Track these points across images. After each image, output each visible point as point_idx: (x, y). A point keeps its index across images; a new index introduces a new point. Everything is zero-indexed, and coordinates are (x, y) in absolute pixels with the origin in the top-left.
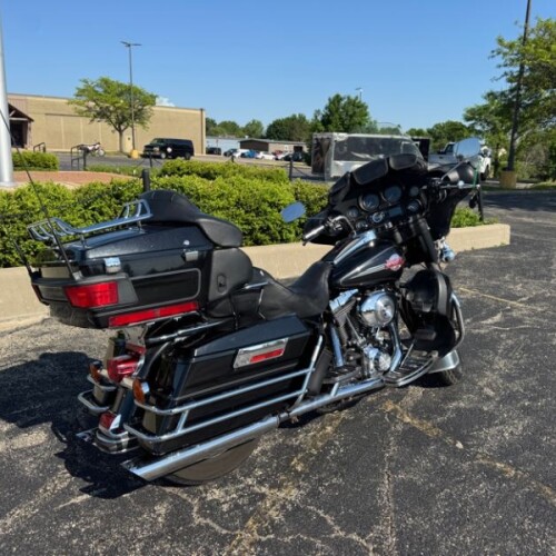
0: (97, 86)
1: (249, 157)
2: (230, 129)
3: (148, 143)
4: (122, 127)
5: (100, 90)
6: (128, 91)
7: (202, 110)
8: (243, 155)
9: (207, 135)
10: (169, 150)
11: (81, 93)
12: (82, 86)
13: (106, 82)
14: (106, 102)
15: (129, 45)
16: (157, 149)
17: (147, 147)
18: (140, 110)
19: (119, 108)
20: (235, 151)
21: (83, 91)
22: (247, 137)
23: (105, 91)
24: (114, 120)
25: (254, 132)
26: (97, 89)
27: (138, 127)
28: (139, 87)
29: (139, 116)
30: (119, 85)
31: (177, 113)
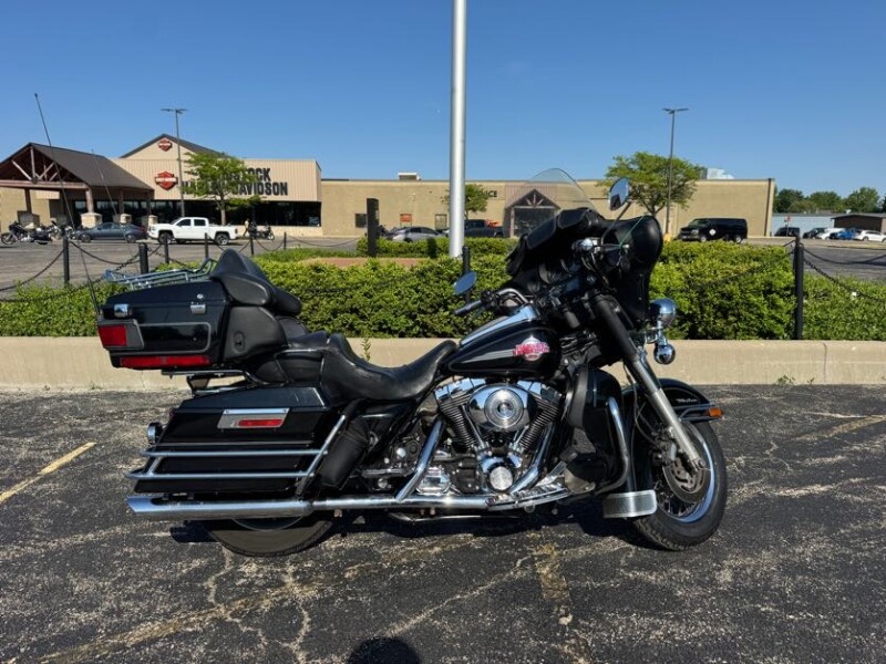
0: (633, 162)
1: (843, 237)
2: (825, 202)
3: (686, 225)
4: (656, 208)
5: (635, 167)
6: (667, 165)
7: (770, 180)
8: (833, 236)
9: (774, 211)
10: (713, 232)
11: (613, 171)
12: (614, 164)
13: (641, 157)
14: (639, 180)
15: (673, 112)
16: (697, 231)
17: (683, 229)
18: (680, 187)
19: (655, 186)
20: (822, 230)
21: (615, 170)
22: (848, 211)
23: (641, 168)
24: (647, 201)
25: (862, 204)
26: (632, 166)
27: (675, 207)
28: (682, 159)
29: (679, 194)
30: (658, 159)
31: (736, 186)
